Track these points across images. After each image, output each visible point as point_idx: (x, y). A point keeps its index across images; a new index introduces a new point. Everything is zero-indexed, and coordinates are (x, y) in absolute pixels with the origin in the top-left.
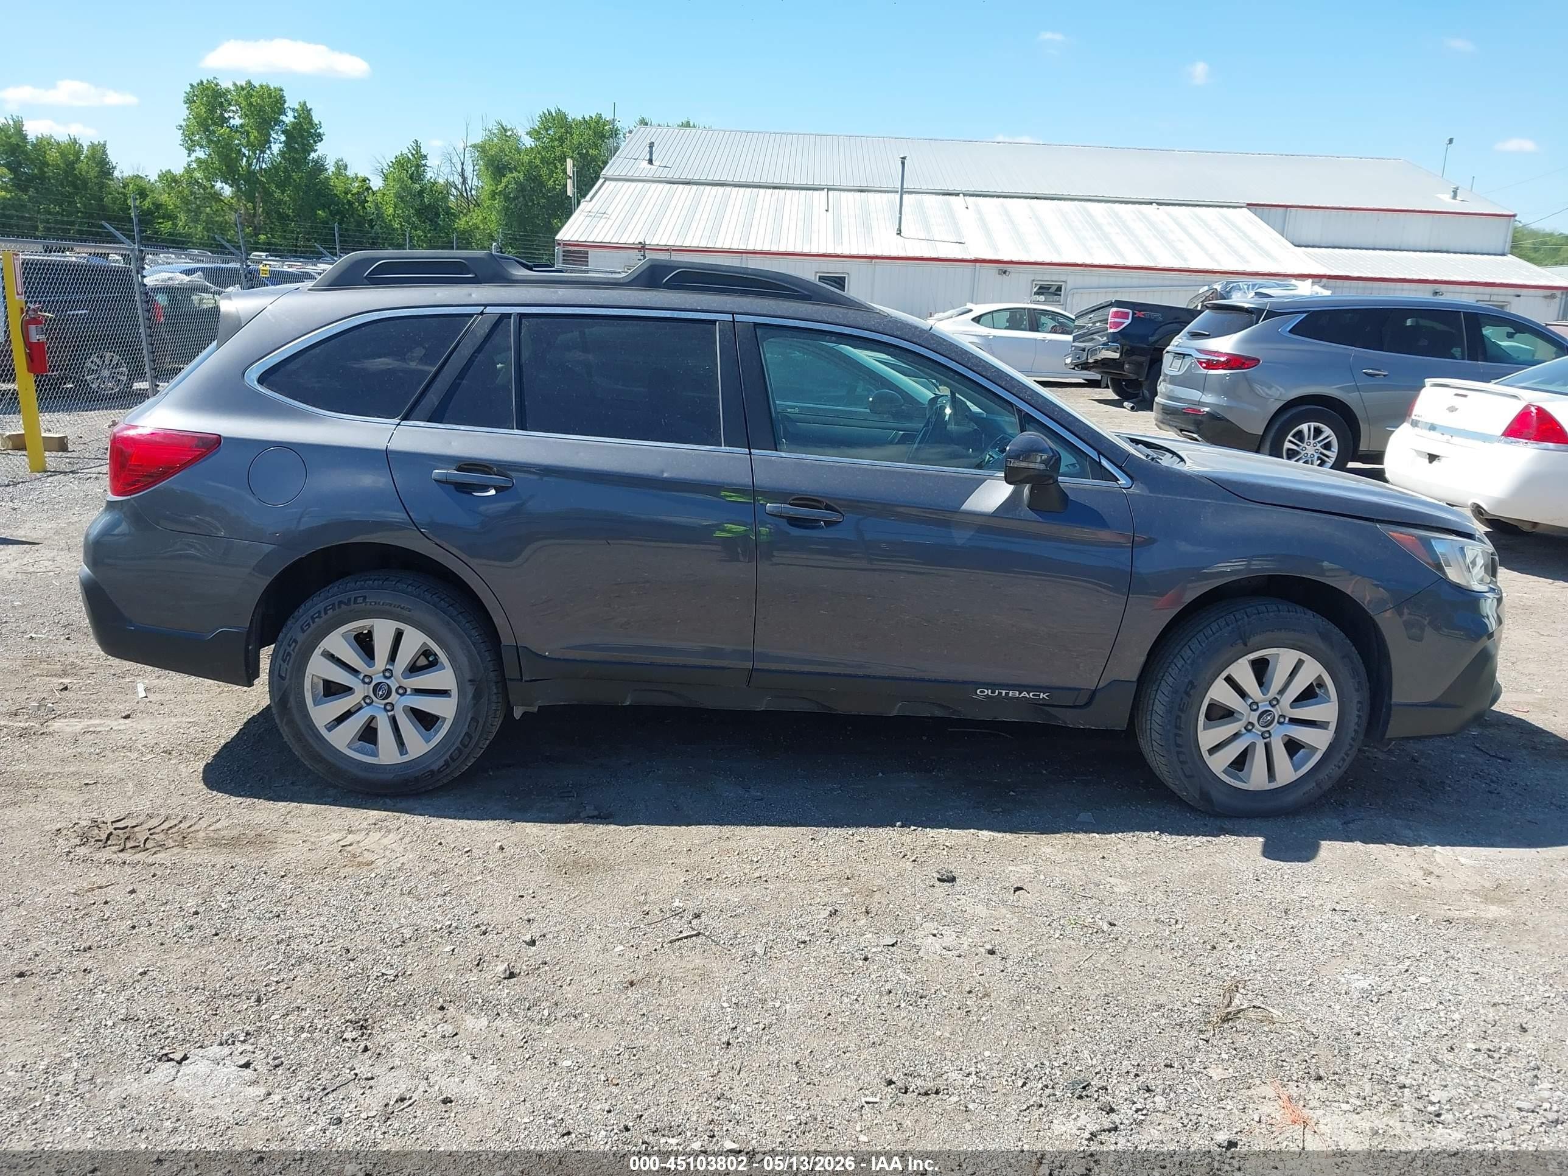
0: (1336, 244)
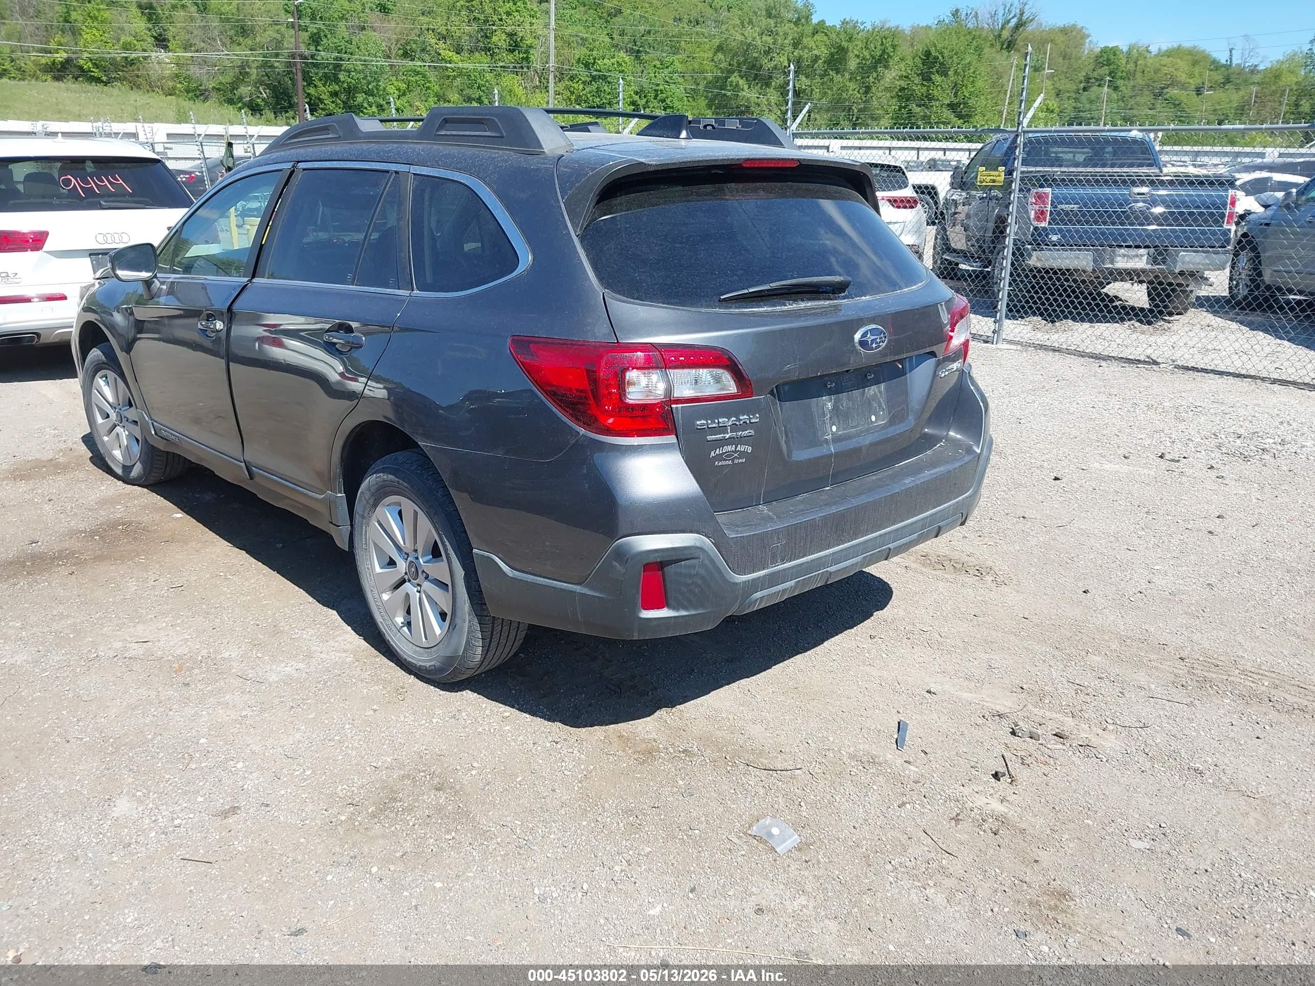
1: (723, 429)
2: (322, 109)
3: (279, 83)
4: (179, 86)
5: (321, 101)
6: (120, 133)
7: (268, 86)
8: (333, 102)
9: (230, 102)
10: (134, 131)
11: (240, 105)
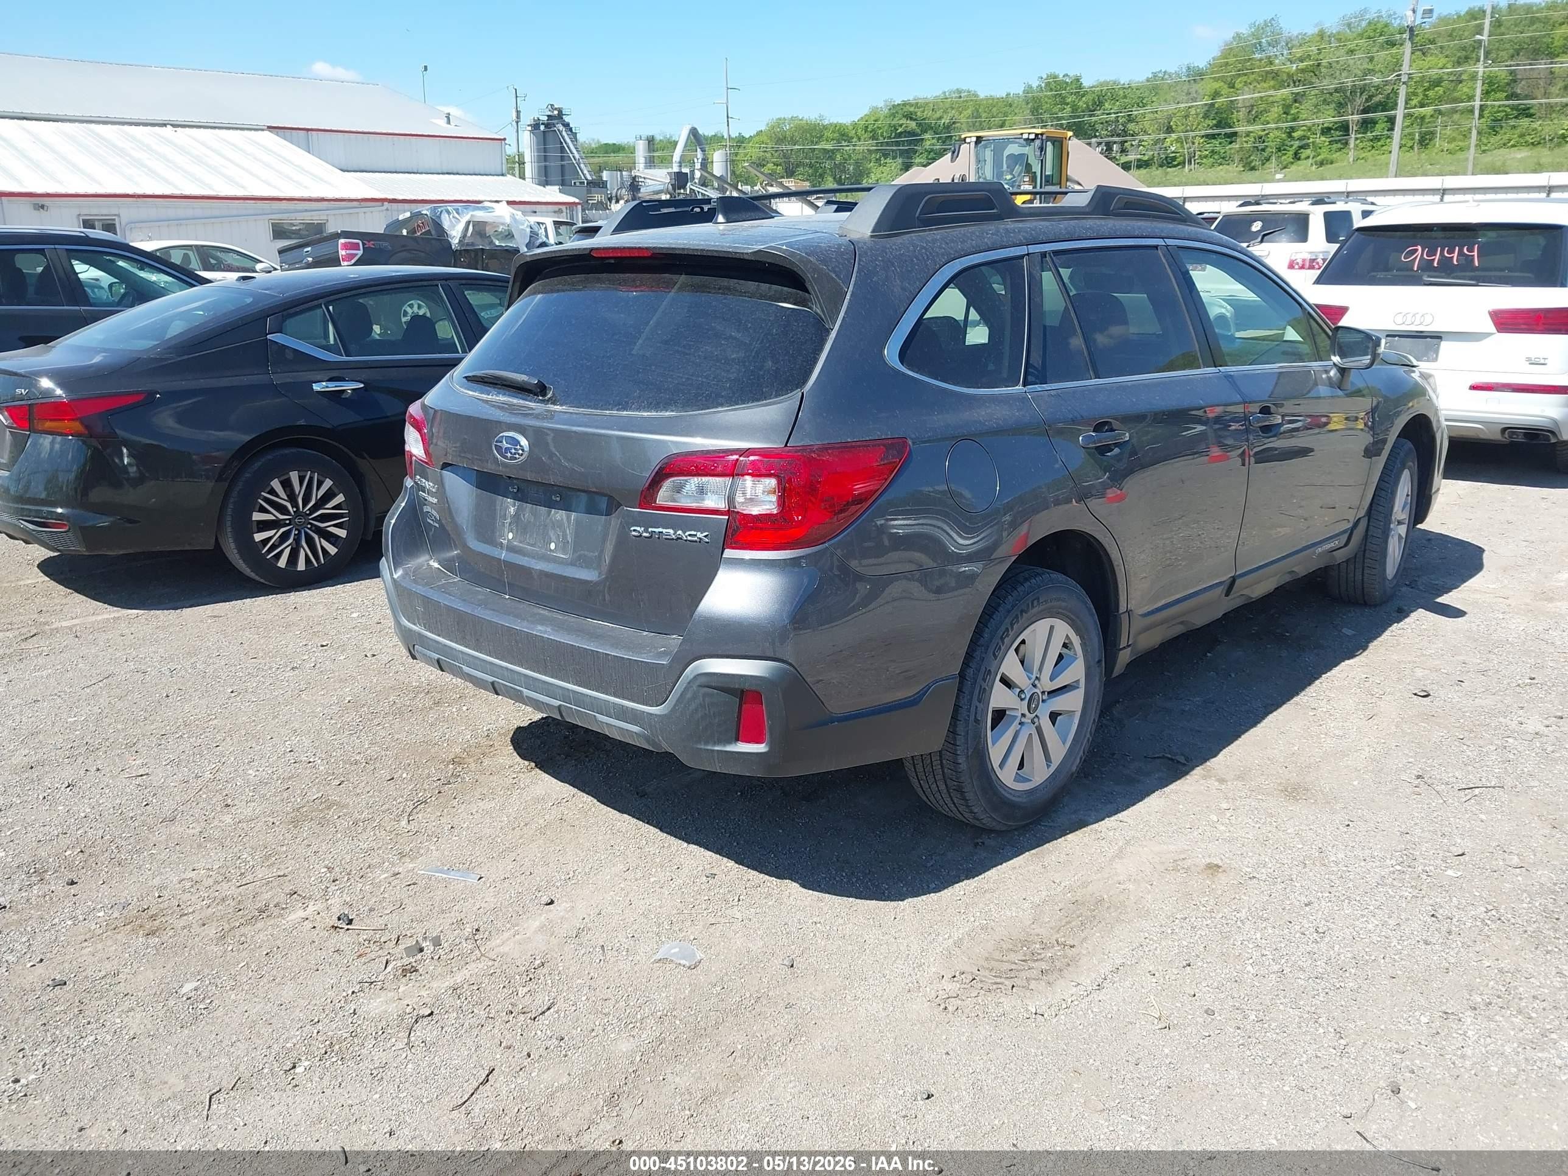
0: (363, 168)
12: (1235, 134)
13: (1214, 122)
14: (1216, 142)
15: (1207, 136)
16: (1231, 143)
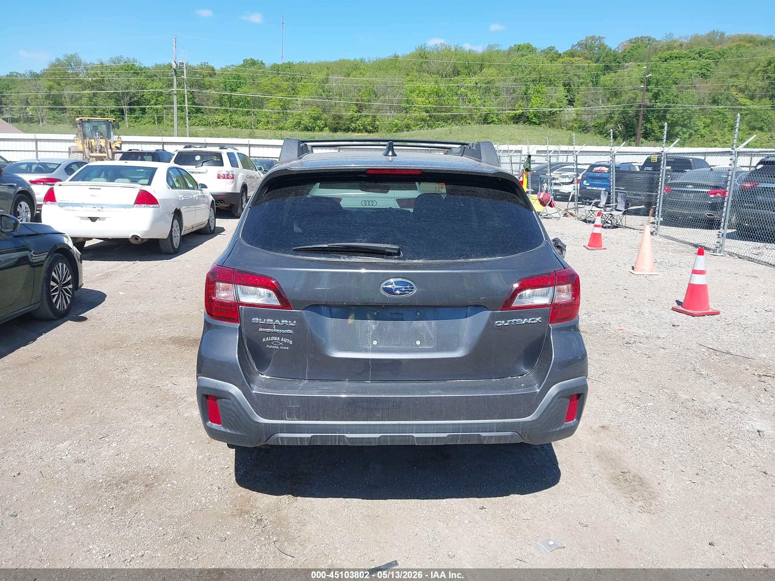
1: (269, 326)
2: (652, 136)
3: (630, 121)
4: (575, 125)
5: (654, 132)
6: (513, 151)
7: (623, 123)
8: (660, 132)
9: (601, 133)
10: (520, 149)
11: (605, 135)
12: (65, 109)
13: (52, 102)
14: (55, 112)
15: (49, 108)
16: (63, 113)
